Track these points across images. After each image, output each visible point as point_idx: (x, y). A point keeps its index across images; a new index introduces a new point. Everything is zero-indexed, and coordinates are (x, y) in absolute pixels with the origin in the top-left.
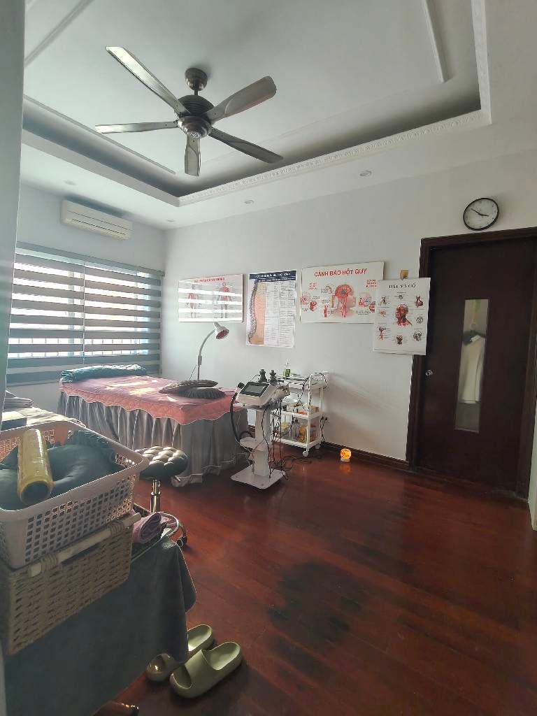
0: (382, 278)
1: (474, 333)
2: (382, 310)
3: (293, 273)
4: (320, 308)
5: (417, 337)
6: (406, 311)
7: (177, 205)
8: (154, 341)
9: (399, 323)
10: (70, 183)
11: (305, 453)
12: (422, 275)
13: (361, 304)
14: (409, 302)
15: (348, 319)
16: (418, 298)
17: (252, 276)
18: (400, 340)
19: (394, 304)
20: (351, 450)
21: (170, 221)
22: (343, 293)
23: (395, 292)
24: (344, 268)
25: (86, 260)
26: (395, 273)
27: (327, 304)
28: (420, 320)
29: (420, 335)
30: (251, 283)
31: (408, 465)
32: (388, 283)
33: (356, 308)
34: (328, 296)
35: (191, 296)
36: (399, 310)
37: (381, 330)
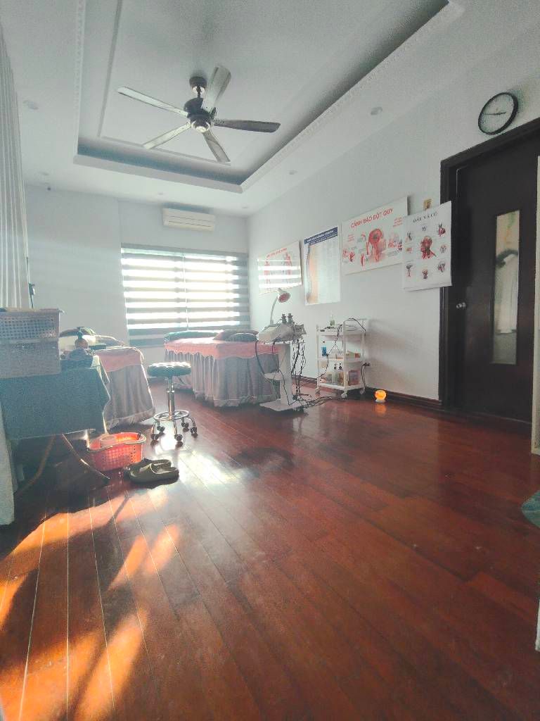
0: (406, 214)
1: (508, 252)
2: (408, 246)
3: (335, 230)
4: (357, 258)
5: (441, 268)
6: (430, 242)
7: (241, 191)
8: (244, 314)
9: (424, 256)
10: (161, 194)
11: (344, 395)
12: (443, 201)
13: (391, 245)
14: (432, 233)
15: (381, 263)
16: (440, 226)
17: (306, 241)
18: (425, 274)
19: (419, 237)
20: (386, 392)
21: (245, 208)
22: (375, 238)
23: (419, 225)
24: (374, 213)
25: (183, 252)
26: (418, 205)
27: (362, 253)
28: (443, 249)
29: (444, 265)
30: (305, 247)
31: (440, 404)
32: (412, 217)
33: (387, 250)
34: (363, 245)
35: (267, 273)
36: (423, 243)
37: (409, 268)
